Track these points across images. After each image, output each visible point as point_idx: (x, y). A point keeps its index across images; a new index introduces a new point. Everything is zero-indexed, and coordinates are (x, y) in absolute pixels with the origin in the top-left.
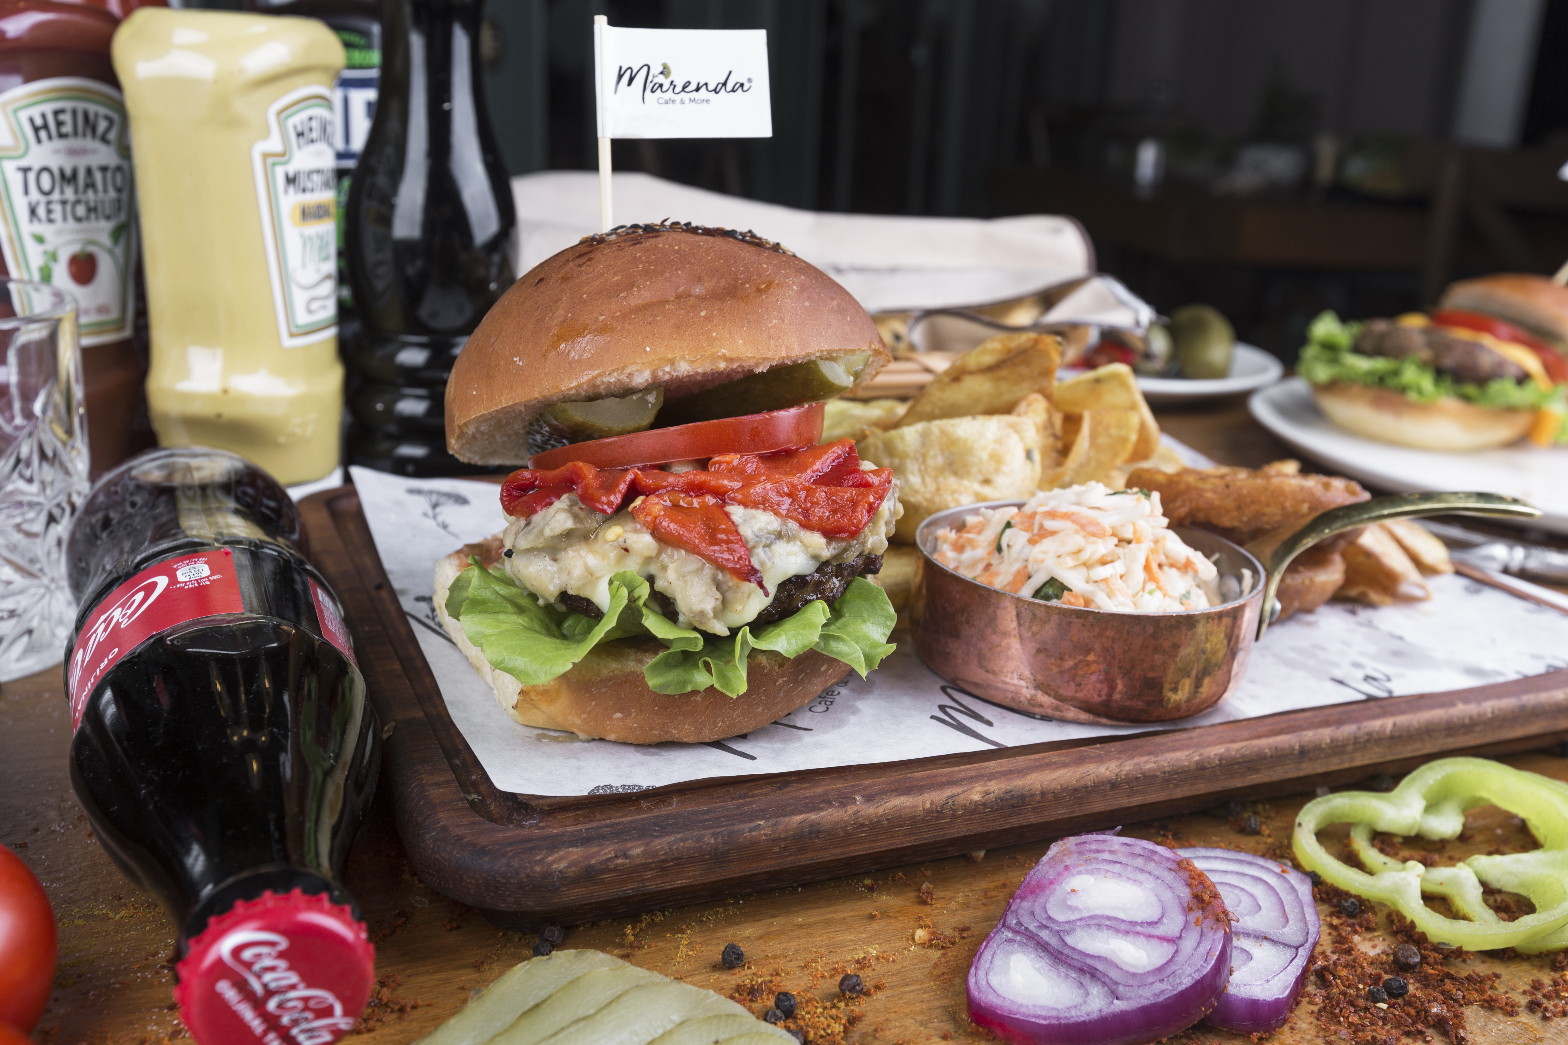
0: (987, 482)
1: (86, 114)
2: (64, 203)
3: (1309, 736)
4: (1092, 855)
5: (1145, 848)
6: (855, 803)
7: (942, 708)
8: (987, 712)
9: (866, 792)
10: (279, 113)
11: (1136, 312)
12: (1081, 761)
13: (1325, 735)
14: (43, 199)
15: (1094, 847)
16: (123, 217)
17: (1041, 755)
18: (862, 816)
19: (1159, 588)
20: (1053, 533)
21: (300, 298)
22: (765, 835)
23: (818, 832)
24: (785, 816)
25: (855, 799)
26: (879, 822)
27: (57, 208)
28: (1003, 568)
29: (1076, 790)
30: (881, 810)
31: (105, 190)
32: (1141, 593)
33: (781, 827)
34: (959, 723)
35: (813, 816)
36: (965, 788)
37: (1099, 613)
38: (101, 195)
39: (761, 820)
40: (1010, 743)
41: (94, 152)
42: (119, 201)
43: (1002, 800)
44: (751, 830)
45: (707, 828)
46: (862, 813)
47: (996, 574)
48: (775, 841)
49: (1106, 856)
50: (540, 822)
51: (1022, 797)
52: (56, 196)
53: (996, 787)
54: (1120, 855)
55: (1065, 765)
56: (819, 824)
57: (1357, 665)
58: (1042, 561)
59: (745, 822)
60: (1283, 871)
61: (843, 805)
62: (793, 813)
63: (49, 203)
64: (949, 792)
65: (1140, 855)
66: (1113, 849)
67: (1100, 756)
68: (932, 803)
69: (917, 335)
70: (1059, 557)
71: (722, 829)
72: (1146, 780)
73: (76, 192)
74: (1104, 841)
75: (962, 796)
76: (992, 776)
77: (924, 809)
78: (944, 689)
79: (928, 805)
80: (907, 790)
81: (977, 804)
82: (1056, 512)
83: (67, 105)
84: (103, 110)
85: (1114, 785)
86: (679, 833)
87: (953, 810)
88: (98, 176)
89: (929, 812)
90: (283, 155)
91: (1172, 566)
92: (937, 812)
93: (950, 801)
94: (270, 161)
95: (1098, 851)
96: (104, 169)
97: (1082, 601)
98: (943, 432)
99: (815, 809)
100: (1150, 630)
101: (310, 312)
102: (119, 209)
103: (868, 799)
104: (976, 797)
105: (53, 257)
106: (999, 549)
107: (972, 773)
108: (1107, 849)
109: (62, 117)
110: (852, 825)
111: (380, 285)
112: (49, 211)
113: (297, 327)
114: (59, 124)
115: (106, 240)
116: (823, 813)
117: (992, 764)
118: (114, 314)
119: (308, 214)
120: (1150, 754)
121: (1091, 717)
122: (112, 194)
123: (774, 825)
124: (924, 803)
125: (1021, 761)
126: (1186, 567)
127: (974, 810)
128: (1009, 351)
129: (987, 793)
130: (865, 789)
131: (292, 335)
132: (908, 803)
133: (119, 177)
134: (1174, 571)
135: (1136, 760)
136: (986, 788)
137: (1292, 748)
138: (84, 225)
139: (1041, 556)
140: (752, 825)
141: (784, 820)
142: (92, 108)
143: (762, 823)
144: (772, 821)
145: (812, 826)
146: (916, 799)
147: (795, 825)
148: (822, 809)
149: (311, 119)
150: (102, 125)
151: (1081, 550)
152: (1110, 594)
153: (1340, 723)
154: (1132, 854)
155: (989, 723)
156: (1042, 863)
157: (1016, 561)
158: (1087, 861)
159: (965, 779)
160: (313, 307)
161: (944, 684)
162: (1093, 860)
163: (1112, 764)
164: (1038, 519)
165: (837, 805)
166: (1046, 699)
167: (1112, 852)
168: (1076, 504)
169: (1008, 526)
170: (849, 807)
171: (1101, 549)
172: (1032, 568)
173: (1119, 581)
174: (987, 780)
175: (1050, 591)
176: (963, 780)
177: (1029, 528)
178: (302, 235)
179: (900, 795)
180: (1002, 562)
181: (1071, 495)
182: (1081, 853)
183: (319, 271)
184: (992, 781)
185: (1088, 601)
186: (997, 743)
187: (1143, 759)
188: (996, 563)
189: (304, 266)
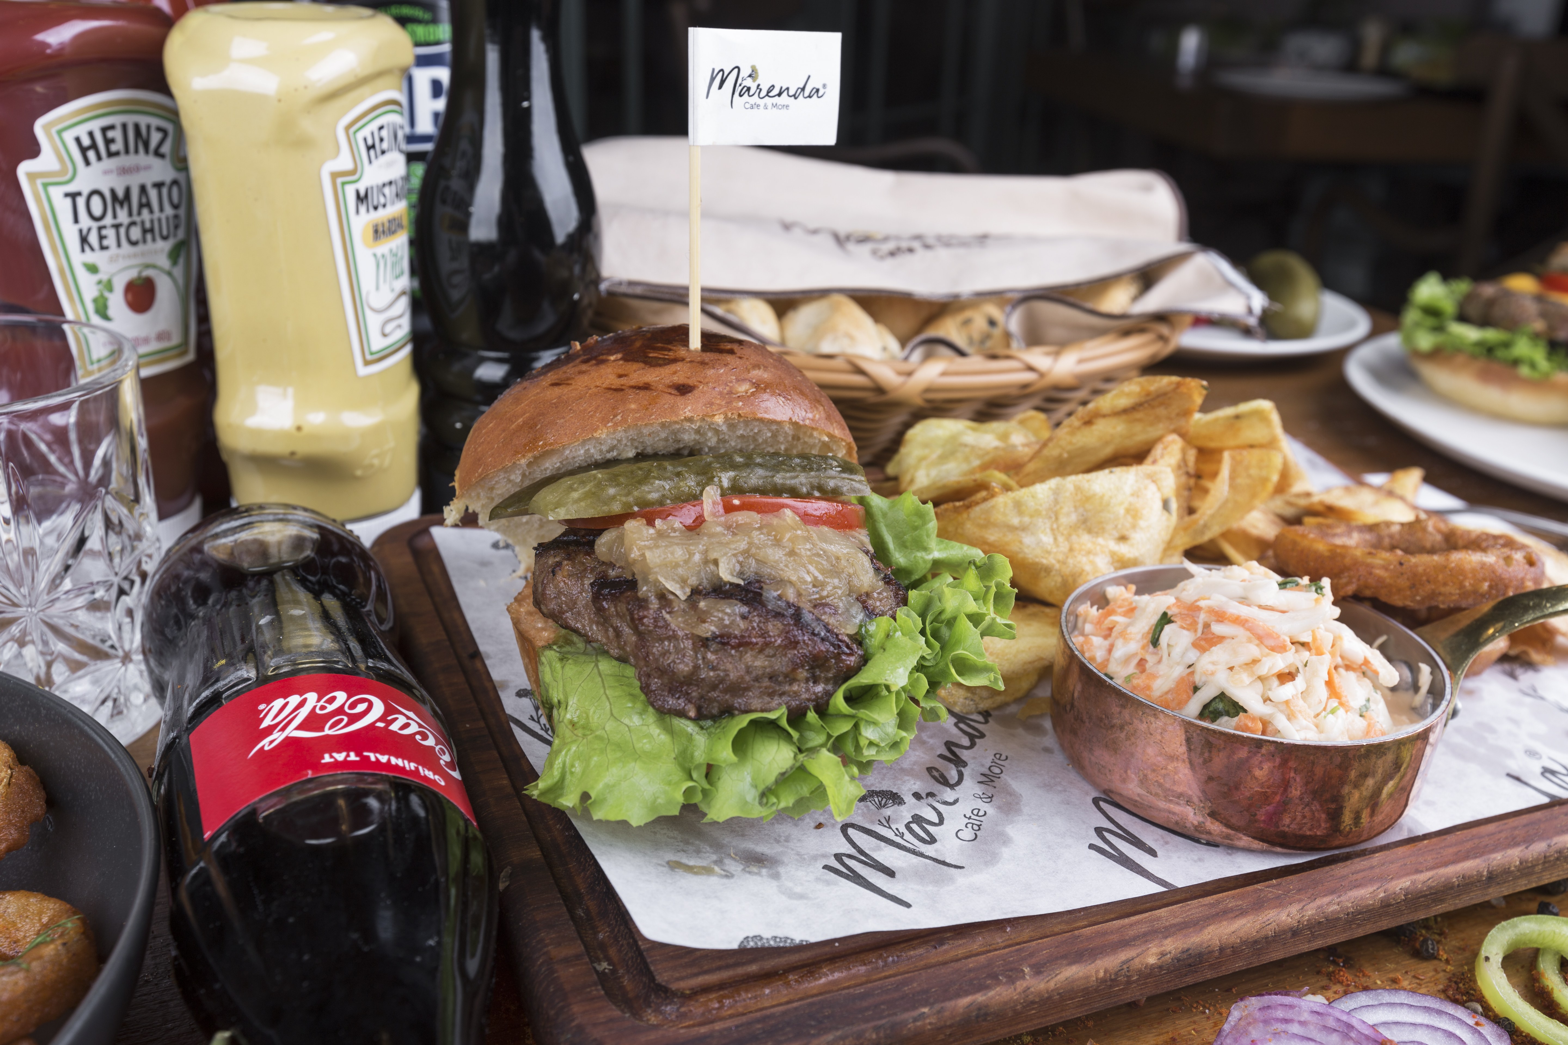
0: (1123, 538)
1: (137, 127)
2: (117, 227)
3: (1498, 859)
4: (1280, 1027)
5: (1339, 1020)
6: (1023, 978)
7: (1099, 831)
8: (1149, 835)
9: (1033, 961)
10: (347, 128)
11: (1248, 297)
12: (1259, 905)
13: (1513, 855)
14: (95, 225)
15: (1280, 1014)
16: (181, 234)
17: (1215, 897)
18: (1032, 993)
19: (1341, 704)
20: (1221, 639)
21: (374, 322)
22: (930, 1024)
23: (986, 1014)
24: (950, 999)
25: (1023, 971)
26: (1050, 998)
27: (110, 233)
28: (1162, 669)
29: (1256, 942)
30: (1052, 985)
31: (161, 209)
32: (1323, 714)
33: (947, 1014)
34: (1121, 854)
35: (980, 998)
36: (1139, 950)
37: (1282, 743)
38: (157, 214)
39: (925, 1006)
40: (1181, 882)
41: (148, 168)
42: (176, 217)
43: (1179, 960)
44: (915, 1020)
45: (866, 1020)
46: (1032, 989)
47: (1153, 677)
48: (939, 1029)
49: (1295, 1028)
50: (680, 1007)
51: (1200, 955)
52: (108, 220)
53: (1173, 946)
54: (1312, 1027)
55: (1241, 912)
56: (987, 1006)
57: (1531, 753)
58: (1213, 674)
59: (906, 1010)
60: (1477, 1024)
61: (1012, 981)
62: (958, 995)
63: (100, 229)
64: (1123, 955)
65: (1335, 1030)
66: (1302, 1019)
67: (1278, 897)
68: (1106, 971)
69: (1014, 323)
70: (1231, 669)
71: (883, 1021)
72: (1329, 923)
73: (130, 214)
74: (1291, 1007)
75: (1137, 961)
76: (1167, 932)
77: (1097, 979)
78: (1096, 801)
79: (1102, 974)
80: (1078, 956)
81: (1152, 967)
82: (1224, 613)
83: (116, 120)
84: (155, 122)
85: (1295, 932)
86: (837, 1029)
87: (1128, 976)
88: (153, 194)
89: (1103, 981)
90: (353, 172)
91: (1348, 668)
92: (1111, 980)
93: (1125, 967)
94: (339, 180)
95: (1286, 1021)
96: (159, 186)
97: (1260, 726)
98: (1078, 489)
99: (982, 988)
100: (1338, 760)
101: (385, 335)
102: (176, 227)
103: (1038, 970)
104: (1152, 960)
105: (109, 286)
106: (1155, 642)
107: (1144, 928)
108: (1296, 1018)
109: (110, 134)
110: (1021, 1004)
111: (456, 295)
112: (101, 238)
113: (372, 354)
114: (108, 142)
115: (164, 262)
116: (991, 993)
117: (1163, 912)
118: (176, 340)
119: (379, 232)
120: (1332, 892)
121: (1265, 846)
122: (169, 211)
123: (939, 1012)
124: (1097, 972)
125: (1195, 907)
126: (1365, 670)
127: (1149, 974)
128: (1148, 394)
129: (1163, 954)
130: (1032, 955)
131: (367, 363)
132: (1081, 974)
133: (175, 191)
134: (1352, 676)
135: (1319, 902)
136: (1163, 949)
137: (1480, 874)
138: (140, 248)
139: (1211, 668)
140: (915, 1013)
141: (949, 1005)
142: (143, 121)
143: (926, 1010)
144: (937, 1007)
145: (979, 1009)
146: (1089, 967)
147: (961, 1010)
148: (988, 988)
149: (381, 128)
150: (155, 137)
151: (1255, 662)
152: (1290, 717)
153: (1528, 841)
154: (1325, 1027)
155: (1152, 853)
156: (1224, 1034)
157: (1178, 664)
158: (1276, 1034)
159: (1138, 936)
160: (388, 329)
161: (1095, 794)
162: (1282, 1034)
163: (1294, 909)
164: (1202, 617)
165: (1004, 980)
166: (1215, 827)
167: (1302, 1023)
168: (1244, 600)
169: (1165, 619)
170: (1018, 983)
171: (1279, 663)
172: (1198, 679)
173: (1301, 702)
174: (1160, 936)
175: (1220, 706)
176: (1135, 938)
177: (1191, 626)
178: (375, 255)
179: (1071, 964)
180: (1160, 661)
181: (1236, 588)
182: (1266, 1022)
183: (393, 290)
184: (1166, 937)
185: (1266, 724)
186: (1166, 882)
187: (1326, 900)
188: (1151, 660)
189: (377, 288)
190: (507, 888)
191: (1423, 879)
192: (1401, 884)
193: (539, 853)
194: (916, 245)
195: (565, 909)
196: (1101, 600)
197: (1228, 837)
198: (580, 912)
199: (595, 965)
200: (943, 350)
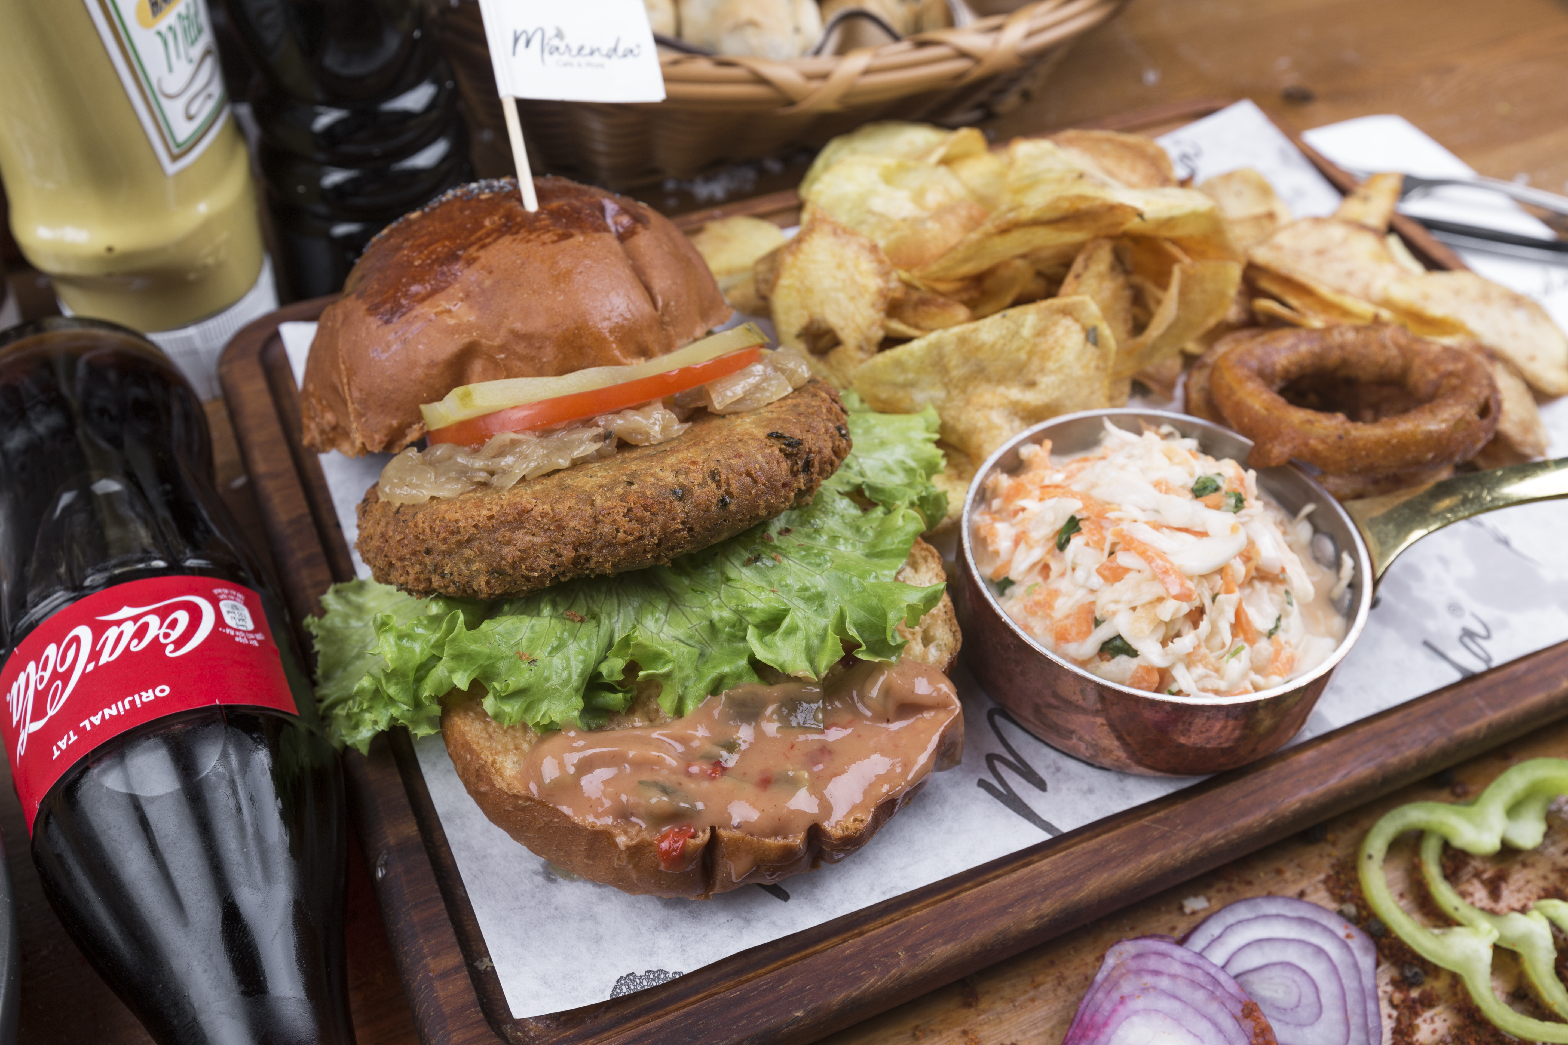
4: (1151, 980)
6: (899, 962)
7: (990, 759)
8: (1041, 760)
9: (910, 941)
12: (1143, 848)
15: (1152, 963)
18: (906, 976)
21: (174, 111)
22: (804, 1025)
23: (861, 1004)
25: (898, 955)
28: (1065, 585)
30: (927, 963)
32: (1226, 657)
33: (821, 1012)
34: (1010, 788)
35: (854, 990)
39: (799, 1009)
40: (1067, 825)
43: (1055, 920)
44: (789, 1023)
46: (906, 971)
47: (1055, 592)
51: (1078, 911)
53: (1050, 904)
56: (861, 997)
57: (1454, 609)
58: (1113, 614)
60: (1348, 936)
61: (886, 968)
62: (832, 991)
65: (1202, 986)
66: (1173, 971)
67: (1163, 836)
68: (982, 945)
70: (1133, 608)
74: (1164, 956)
75: (1013, 927)
77: (972, 954)
78: (990, 718)
79: (977, 948)
81: (1030, 931)
82: (1132, 538)
89: (978, 953)
91: (1262, 579)
95: (1157, 973)
97: (1153, 678)
101: (190, 118)
103: (913, 954)
104: (1029, 925)
106: (1061, 549)
107: (1024, 889)
108: (1166, 970)
111: (270, 37)
113: (178, 146)
116: (865, 986)
120: (1219, 824)
124: (973, 947)
125: (1081, 852)
127: (1026, 936)
129: (1040, 917)
131: (175, 158)
132: (957, 948)
134: (1264, 591)
135: (1204, 837)
136: (1040, 913)
139: (1111, 604)
140: (790, 1016)
143: (800, 1012)
144: (811, 1006)
145: (853, 1001)
147: (835, 1006)
148: (862, 977)
151: (1160, 600)
152: (1189, 666)
154: (1193, 982)
155: (1041, 785)
156: (1096, 986)
157: (1081, 585)
158: (1145, 990)
159: (1017, 900)
160: (193, 110)
161: (990, 705)
162: (1151, 990)
164: (1110, 535)
165: (879, 969)
167: (1173, 976)
169: (1073, 525)
171: (1185, 607)
172: (1100, 611)
173: (1203, 650)
174: (1039, 898)
175: (1116, 645)
176: (1012, 905)
177: (1097, 544)
178: (159, 33)
179: (947, 942)
180: (1064, 573)
182: (1138, 972)
183: (190, 61)
185: (1164, 677)
186: (1052, 826)
188: (1055, 567)
189: (170, 69)
190: (385, 874)
193: (416, 828)
196: (1017, 468)
200: (870, 33)
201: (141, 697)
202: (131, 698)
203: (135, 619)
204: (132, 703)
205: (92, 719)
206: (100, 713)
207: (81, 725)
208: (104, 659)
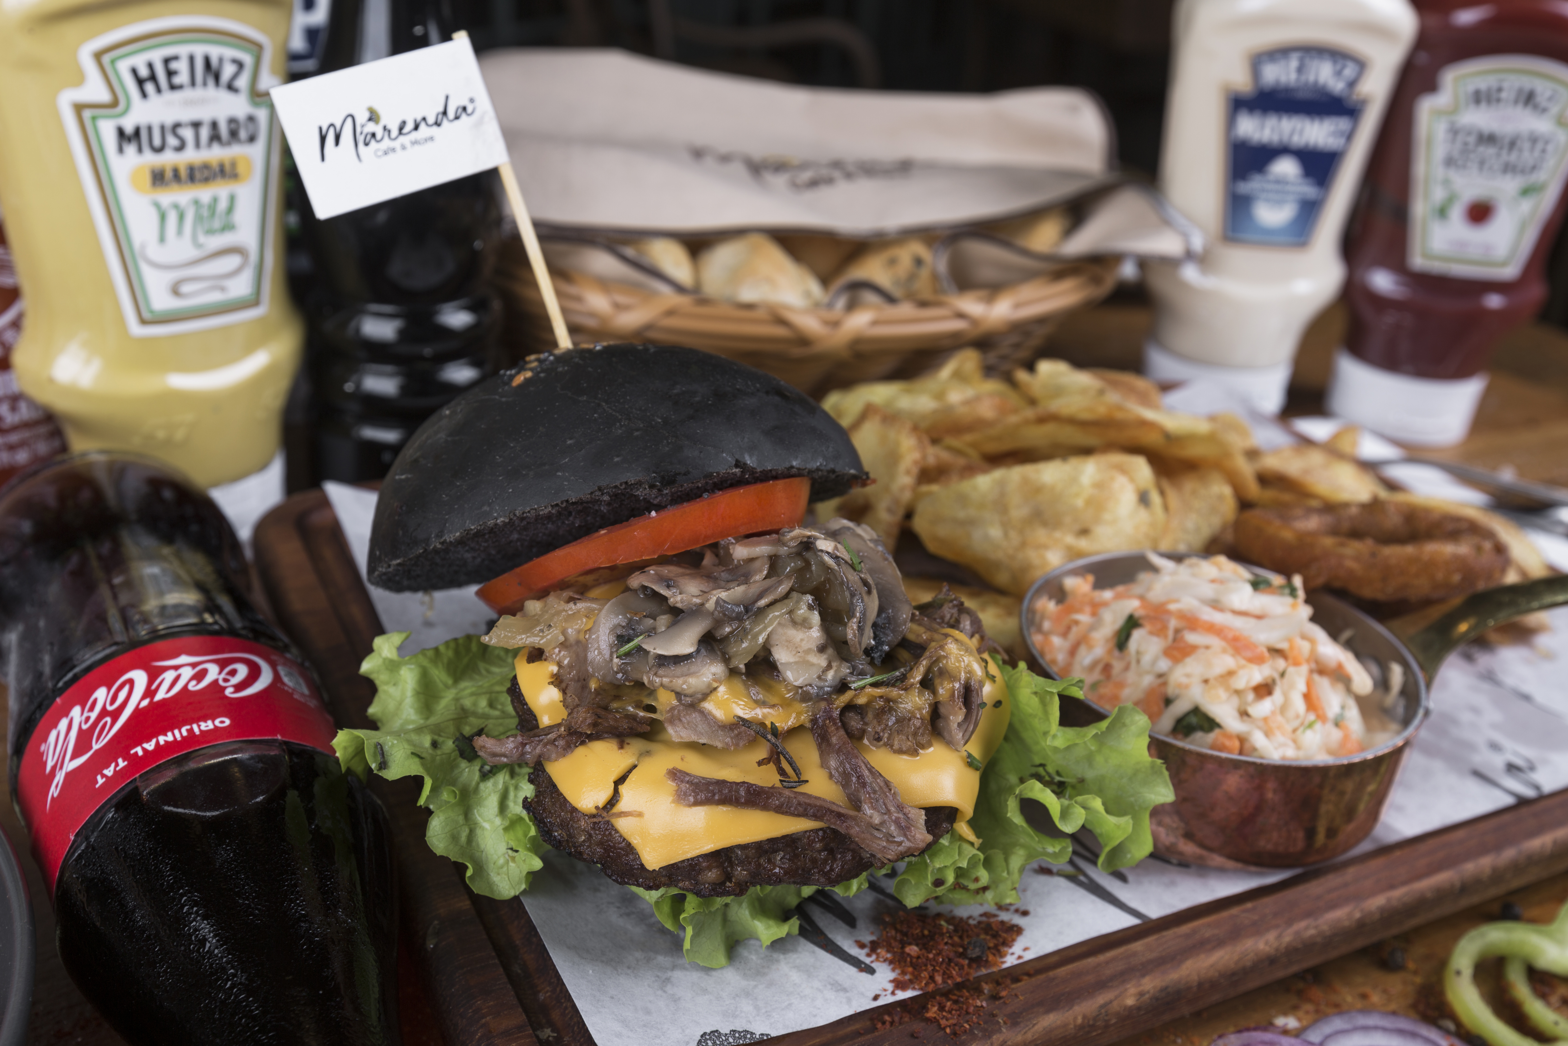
0: (1084, 532)
3: (1470, 868)
9: (1009, 1010)
12: (1235, 934)
13: (1485, 864)
17: (1190, 925)
19: (1319, 716)
20: (1194, 649)
25: (998, 1022)
29: (1233, 974)
32: (1301, 730)
34: (1091, 880)
36: (1117, 992)
37: (1262, 765)
40: (1155, 912)
43: (1157, 999)
46: (1009, 1043)
51: (1179, 992)
53: (1150, 984)
55: (1219, 943)
58: (1187, 688)
61: (987, 1035)
64: (1101, 999)
67: (1254, 924)
68: (1084, 1017)
69: (942, 263)
70: (1206, 681)
72: (1307, 947)
74: (1271, 1043)
75: (1115, 1004)
76: (1144, 969)
77: (1075, 1026)
79: (1079, 1020)
80: (1054, 1003)
81: (1131, 1009)
82: (1196, 618)
85: (1272, 961)
87: (1105, 1020)
89: (1081, 1027)
92: (1089, 1026)
93: (1103, 1011)
97: (1237, 744)
103: (1014, 1020)
104: (1130, 1002)
106: (1121, 646)
107: (1120, 964)
117: (1137, 946)
120: (1309, 914)
121: (1239, 865)
124: (1075, 1019)
125: (1170, 939)
126: (1340, 677)
127: (1128, 1016)
129: (1141, 994)
130: (1006, 1003)
132: (1059, 1022)
136: (1141, 988)
137: (1453, 885)
139: (1184, 680)
146: (1066, 1014)
151: (1231, 673)
152: (1268, 734)
153: (1498, 847)
155: (1123, 878)
157: (1148, 672)
159: (1115, 976)
163: (1271, 936)
164: (1173, 623)
165: (980, 1034)
166: (1189, 848)
168: (1216, 605)
169: (1132, 623)
170: (994, 1037)
171: (1257, 675)
172: (1171, 691)
173: (1279, 718)
174: (1137, 974)
175: (1194, 720)
176: (1111, 979)
177: (1160, 632)
179: (1048, 1011)
180: (1127, 668)
181: (1208, 591)
184: (1143, 976)
185: (1242, 740)
186: (1140, 913)
187: (1302, 924)
188: (1117, 666)
190: (436, 946)
191: (1399, 894)
192: (1377, 902)
194: (836, 174)
195: (501, 970)
196: (1060, 594)
197: (1201, 858)
198: (517, 969)
199: (538, 1033)
200: (870, 297)
201: (199, 726)
202: (188, 727)
203: (194, 665)
204: (191, 731)
205: (146, 746)
206: (154, 741)
207: (132, 752)
208: (160, 696)
